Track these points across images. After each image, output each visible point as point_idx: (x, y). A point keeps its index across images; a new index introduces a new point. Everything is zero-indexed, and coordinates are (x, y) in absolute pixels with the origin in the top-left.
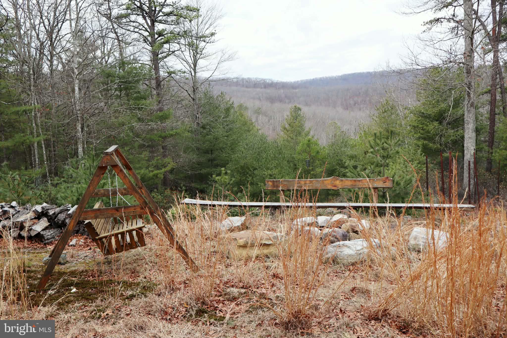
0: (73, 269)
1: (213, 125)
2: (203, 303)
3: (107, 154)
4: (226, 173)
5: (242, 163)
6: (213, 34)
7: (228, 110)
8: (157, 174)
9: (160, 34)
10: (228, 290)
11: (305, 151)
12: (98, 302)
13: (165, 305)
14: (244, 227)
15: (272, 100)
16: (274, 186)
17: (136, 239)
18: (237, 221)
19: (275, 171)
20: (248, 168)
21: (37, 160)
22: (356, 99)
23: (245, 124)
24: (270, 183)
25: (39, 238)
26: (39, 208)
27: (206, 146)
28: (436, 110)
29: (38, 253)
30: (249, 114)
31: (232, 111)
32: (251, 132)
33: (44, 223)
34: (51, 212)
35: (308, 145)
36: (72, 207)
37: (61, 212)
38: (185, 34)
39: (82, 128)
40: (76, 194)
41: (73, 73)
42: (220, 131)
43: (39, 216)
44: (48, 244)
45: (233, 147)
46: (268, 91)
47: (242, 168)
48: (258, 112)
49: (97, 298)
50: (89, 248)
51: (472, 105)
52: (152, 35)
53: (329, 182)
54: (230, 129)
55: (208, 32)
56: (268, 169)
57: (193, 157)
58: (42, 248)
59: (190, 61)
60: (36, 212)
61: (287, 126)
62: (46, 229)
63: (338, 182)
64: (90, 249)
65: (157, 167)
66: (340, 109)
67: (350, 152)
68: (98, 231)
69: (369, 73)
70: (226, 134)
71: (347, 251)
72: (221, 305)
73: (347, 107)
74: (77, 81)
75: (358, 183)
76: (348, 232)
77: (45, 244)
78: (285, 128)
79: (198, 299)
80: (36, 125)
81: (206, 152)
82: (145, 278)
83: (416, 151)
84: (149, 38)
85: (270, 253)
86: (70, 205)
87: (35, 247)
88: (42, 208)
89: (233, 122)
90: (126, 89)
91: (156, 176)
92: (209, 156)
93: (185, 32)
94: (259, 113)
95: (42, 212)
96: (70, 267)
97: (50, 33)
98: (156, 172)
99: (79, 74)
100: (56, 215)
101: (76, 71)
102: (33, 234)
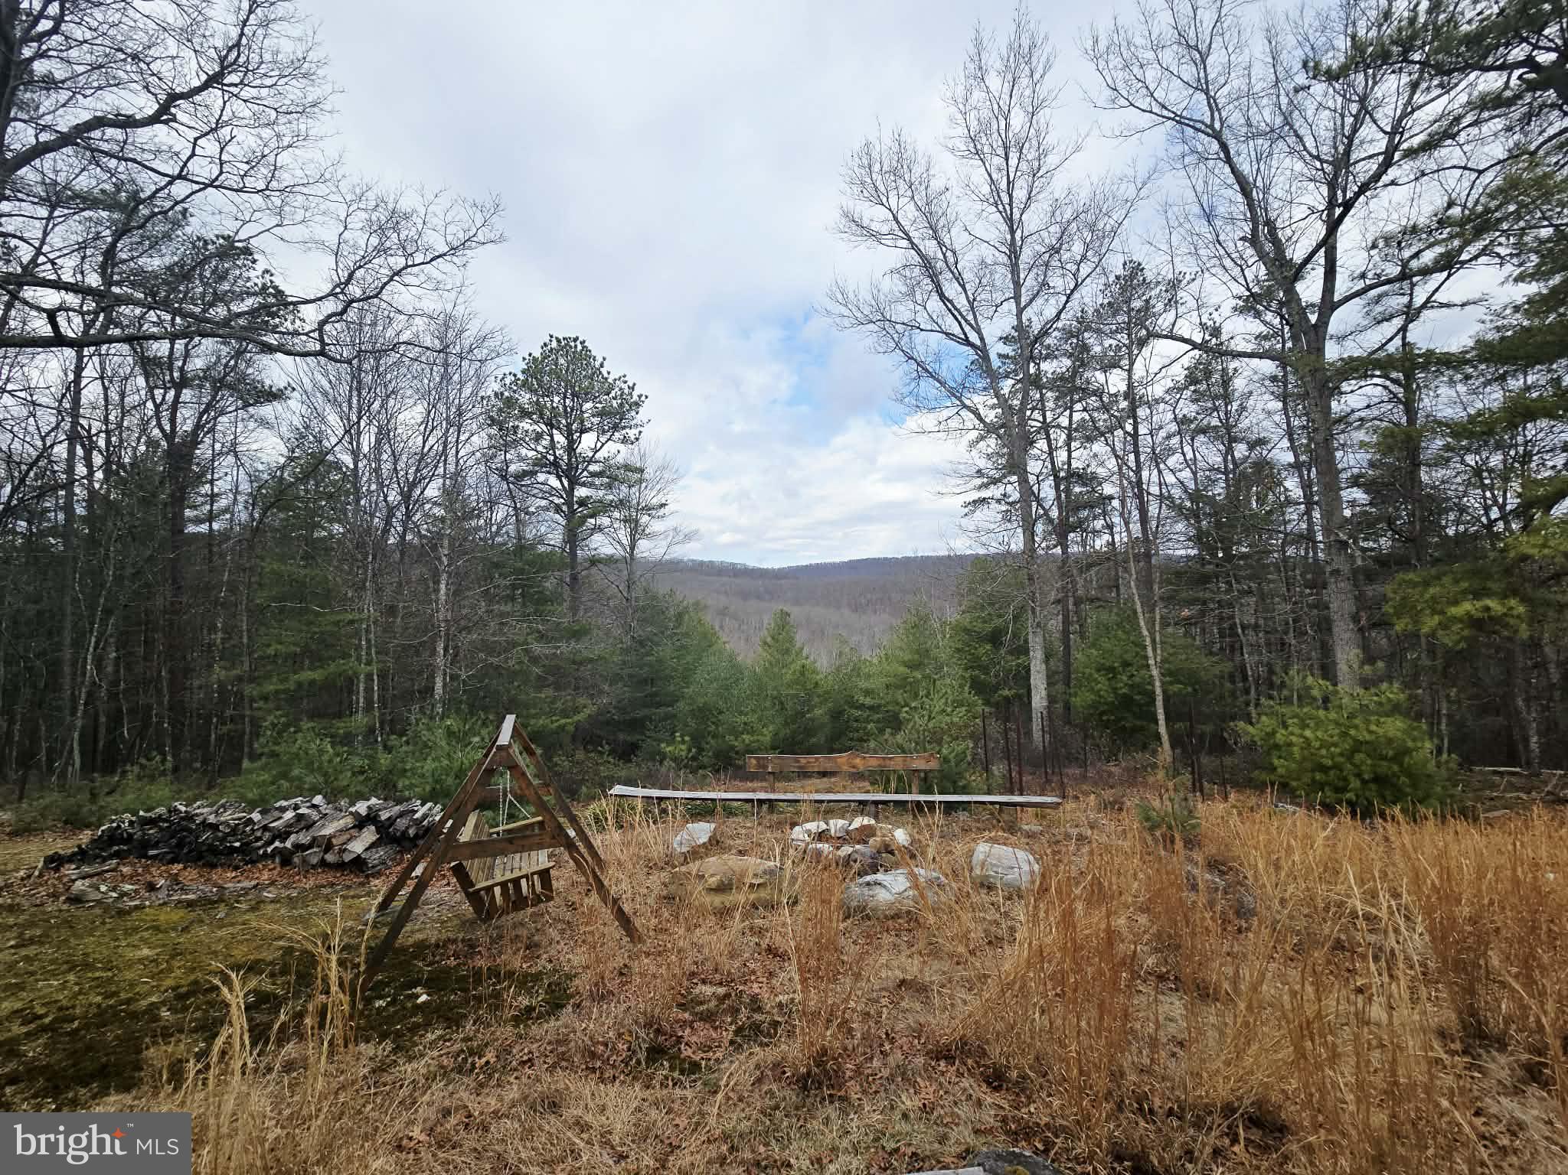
0: (419, 936)
1: (656, 639)
2: (658, 1031)
3: (501, 748)
4: (683, 742)
5: (701, 701)
6: (663, 505)
7: (679, 616)
8: (565, 725)
9: (583, 502)
10: (697, 991)
11: (796, 682)
12: (469, 1027)
13: (591, 1038)
14: (715, 843)
15: (745, 595)
16: (759, 766)
17: (538, 888)
18: (701, 831)
19: (752, 718)
20: (710, 711)
21: (361, 700)
22: (869, 596)
23: (705, 636)
24: (754, 762)
25: (358, 864)
26: (361, 807)
27: (645, 672)
28: (989, 628)
29: (353, 897)
30: (708, 618)
31: (686, 617)
32: (714, 648)
33: (369, 835)
34: (384, 816)
35: (802, 674)
36: (422, 805)
37: (401, 815)
38: (622, 504)
39: (446, 649)
40: (430, 780)
41: (441, 562)
42: (665, 650)
43: (361, 823)
44: (373, 876)
45: (686, 677)
46: (738, 581)
47: (700, 709)
48: (723, 612)
49: (465, 1016)
50: (445, 882)
51: (1038, 625)
52: (569, 503)
53: (844, 760)
54: (683, 647)
55: (655, 501)
56: (741, 713)
57: (624, 691)
58: (362, 884)
59: (625, 542)
60: (356, 815)
61: (769, 640)
62: (373, 846)
63: (858, 761)
64: (448, 884)
65: (565, 714)
66: (846, 612)
67: (863, 684)
68: (473, 877)
69: (886, 559)
70: (676, 654)
71: (882, 896)
72: (688, 1031)
73: (856, 608)
74: (445, 576)
75: (888, 762)
76: (879, 852)
77: (367, 877)
78: (765, 643)
79: (648, 1025)
80: (368, 641)
81: (645, 682)
82: (550, 961)
83: (961, 686)
84: (565, 508)
85: (759, 899)
86: (419, 802)
87: (348, 883)
88: (369, 807)
89: (687, 635)
90: (523, 587)
91: (562, 728)
92: (649, 689)
93: (621, 501)
94: (724, 615)
95: (368, 815)
96: (412, 932)
97: (406, 497)
98: (563, 721)
99: (449, 565)
100: (391, 821)
101: (444, 559)
102: (347, 858)
